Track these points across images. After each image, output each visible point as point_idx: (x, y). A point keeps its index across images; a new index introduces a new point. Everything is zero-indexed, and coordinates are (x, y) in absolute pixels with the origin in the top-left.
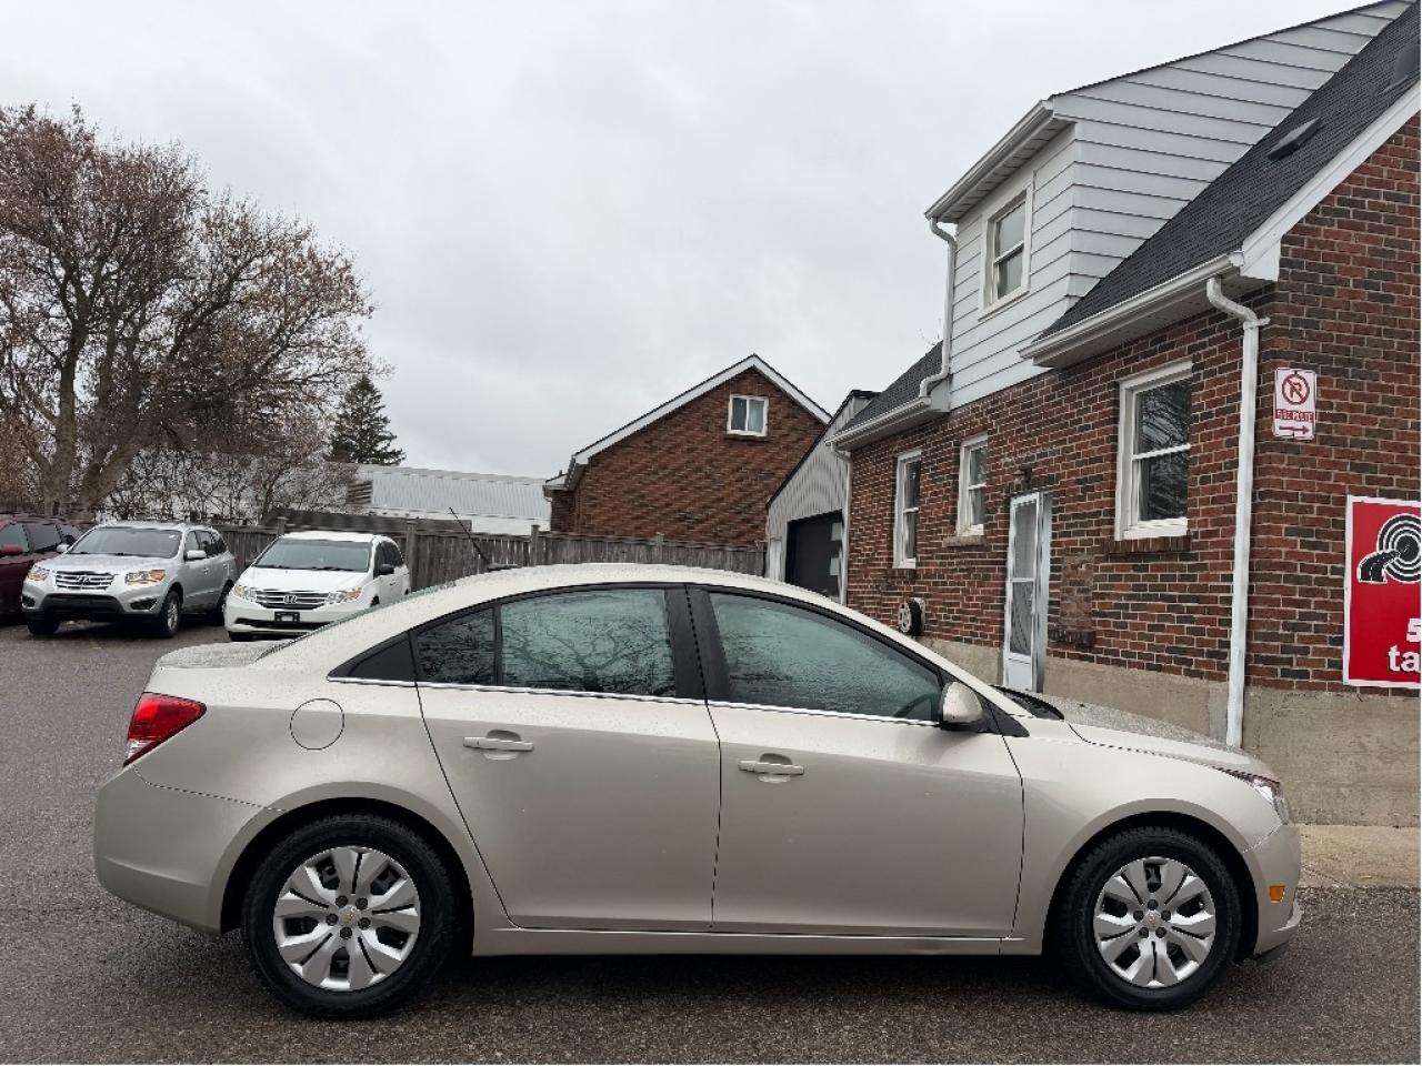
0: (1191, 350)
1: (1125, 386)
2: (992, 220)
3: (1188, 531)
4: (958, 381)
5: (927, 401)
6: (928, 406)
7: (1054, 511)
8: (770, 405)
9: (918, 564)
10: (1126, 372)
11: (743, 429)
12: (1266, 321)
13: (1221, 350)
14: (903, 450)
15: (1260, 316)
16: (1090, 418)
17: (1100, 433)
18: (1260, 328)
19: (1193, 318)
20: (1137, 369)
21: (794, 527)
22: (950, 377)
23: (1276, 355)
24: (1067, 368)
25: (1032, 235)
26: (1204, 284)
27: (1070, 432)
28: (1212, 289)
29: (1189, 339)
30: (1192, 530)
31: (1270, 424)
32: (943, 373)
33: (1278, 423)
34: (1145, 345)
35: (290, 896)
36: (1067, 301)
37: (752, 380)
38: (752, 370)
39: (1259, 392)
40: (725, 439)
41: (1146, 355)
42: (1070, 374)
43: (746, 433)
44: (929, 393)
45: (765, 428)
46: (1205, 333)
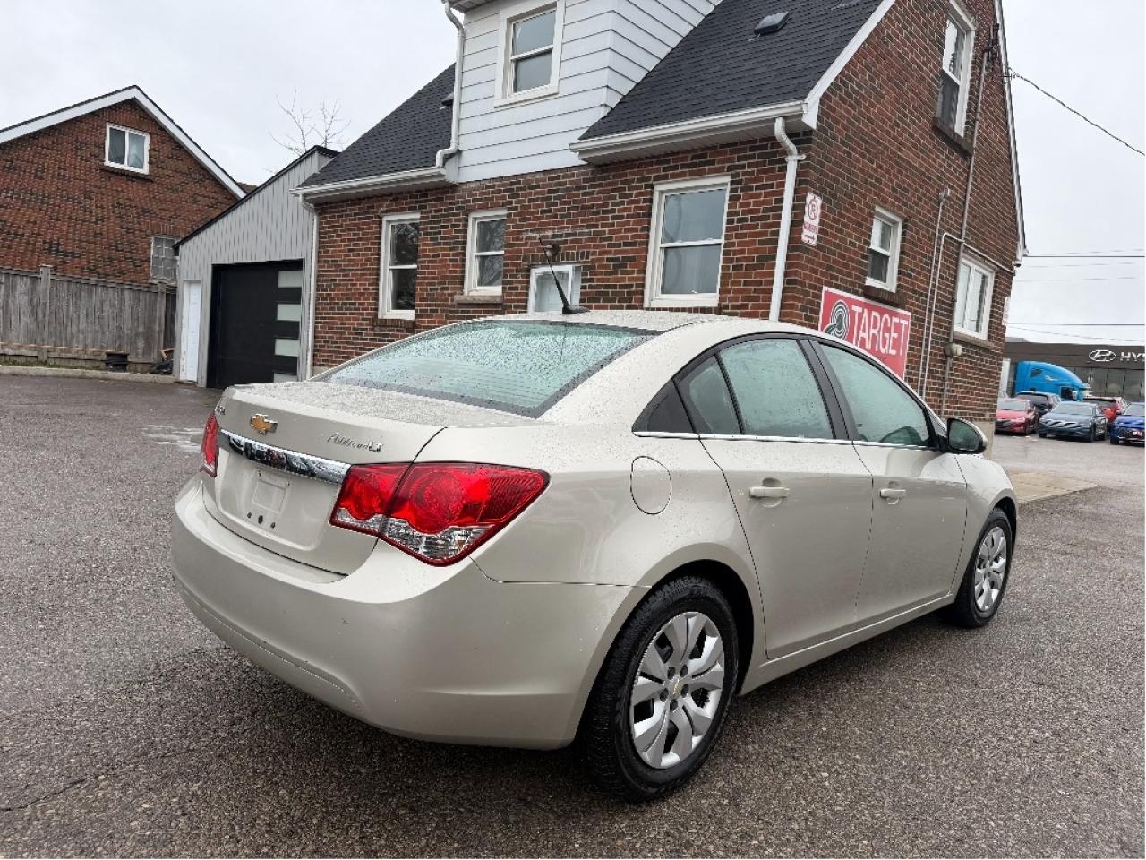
0: (730, 169)
1: (658, 188)
2: (510, 20)
3: (719, 304)
4: (467, 158)
5: (443, 171)
6: (444, 176)
7: (583, 281)
8: (152, 142)
9: (416, 316)
10: (665, 177)
11: (123, 163)
12: (804, 157)
13: (759, 172)
14: (390, 211)
15: (799, 153)
16: (625, 209)
17: (635, 223)
18: (799, 161)
19: (736, 144)
20: (674, 176)
21: (219, 271)
22: (459, 152)
23: (806, 183)
24: (599, 166)
25: (563, 44)
26: (774, 120)
27: (603, 219)
28: (779, 127)
29: (731, 160)
30: (723, 303)
31: (801, 232)
32: (452, 148)
33: (806, 232)
34: (686, 158)
35: (641, 680)
36: (603, 108)
37: (132, 112)
38: (132, 103)
39: (794, 208)
40: (102, 170)
41: (684, 166)
42: (603, 171)
43: (125, 167)
44: (444, 164)
45: (146, 166)
46: (746, 158)
